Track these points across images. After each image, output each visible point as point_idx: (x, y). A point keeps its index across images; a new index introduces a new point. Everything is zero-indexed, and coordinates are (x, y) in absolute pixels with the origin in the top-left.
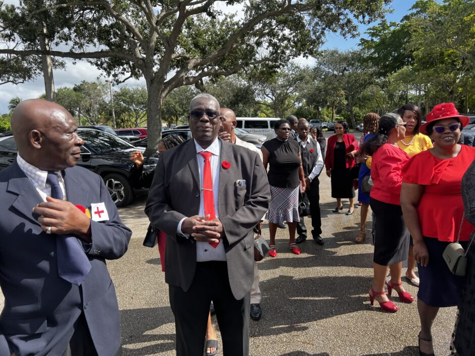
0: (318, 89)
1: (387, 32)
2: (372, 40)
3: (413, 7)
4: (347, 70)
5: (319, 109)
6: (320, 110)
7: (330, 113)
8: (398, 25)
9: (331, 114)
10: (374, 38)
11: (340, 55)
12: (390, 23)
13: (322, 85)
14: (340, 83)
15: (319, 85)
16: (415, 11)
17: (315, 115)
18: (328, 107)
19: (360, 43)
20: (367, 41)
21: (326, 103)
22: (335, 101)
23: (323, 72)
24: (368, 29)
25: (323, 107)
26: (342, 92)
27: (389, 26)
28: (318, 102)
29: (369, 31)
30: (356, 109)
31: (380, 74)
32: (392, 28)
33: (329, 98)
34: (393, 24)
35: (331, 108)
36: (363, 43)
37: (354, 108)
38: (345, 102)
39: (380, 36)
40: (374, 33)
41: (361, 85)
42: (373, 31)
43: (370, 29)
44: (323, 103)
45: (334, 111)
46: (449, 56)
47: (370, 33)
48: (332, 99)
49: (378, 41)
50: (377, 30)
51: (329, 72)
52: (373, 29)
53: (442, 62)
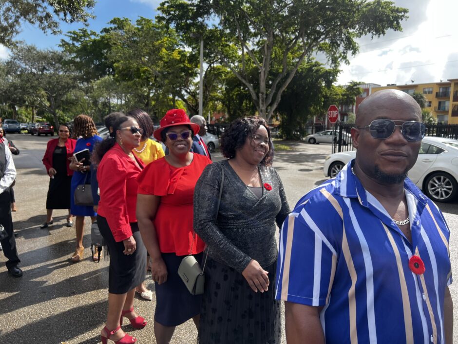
0: (13, 85)
1: (87, 39)
2: (73, 44)
3: (111, 22)
4: (47, 70)
5: (15, 108)
6: (17, 109)
7: (29, 114)
8: (98, 35)
9: (31, 115)
10: (75, 43)
11: (38, 52)
12: (91, 31)
13: (18, 81)
14: (40, 83)
15: (14, 81)
16: (113, 26)
17: (10, 115)
18: (27, 107)
19: (61, 44)
20: (68, 44)
21: (25, 101)
22: (35, 100)
23: (19, 67)
24: (69, 32)
25: (20, 106)
26: (43, 92)
27: (89, 34)
28: (14, 100)
29: (69, 34)
30: (59, 112)
32: (93, 37)
33: (28, 97)
34: (94, 33)
35: (31, 108)
36: (63, 45)
37: (57, 111)
38: (48, 104)
39: (81, 42)
40: (74, 37)
41: (64, 88)
42: (73, 36)
43: (71, 33)
44: (21, 102)
45: (35, 112)
47: (71, 36)
48: (31, 98)
49: (79, 46)
50: (77, 35)
51: (25, 68)
52: (74, 33)
53: (139, 77)
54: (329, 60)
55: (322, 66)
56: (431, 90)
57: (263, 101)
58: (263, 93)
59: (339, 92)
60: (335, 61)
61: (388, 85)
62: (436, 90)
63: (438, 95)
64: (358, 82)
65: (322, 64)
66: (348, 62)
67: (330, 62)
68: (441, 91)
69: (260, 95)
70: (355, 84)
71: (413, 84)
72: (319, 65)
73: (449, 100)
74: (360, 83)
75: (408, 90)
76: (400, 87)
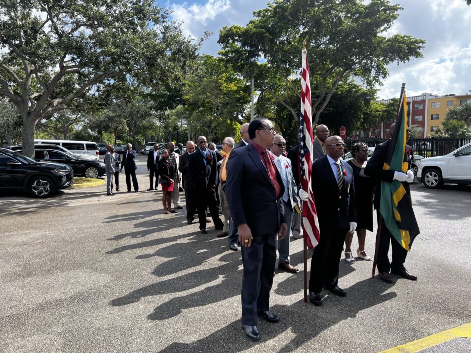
14: (123, 112)
31: (157, 109)
33: (112, 124)
38: (128, 129)
46: (208, 103)
48: (115, 125)
53: (204, 106)
54: (364, 83)
55: (360, 88)
59: (379, 108)
61: (447, 95)
66: (381, 84)
67: (366, 84)
75: (466, 100)
76: (458, 97)
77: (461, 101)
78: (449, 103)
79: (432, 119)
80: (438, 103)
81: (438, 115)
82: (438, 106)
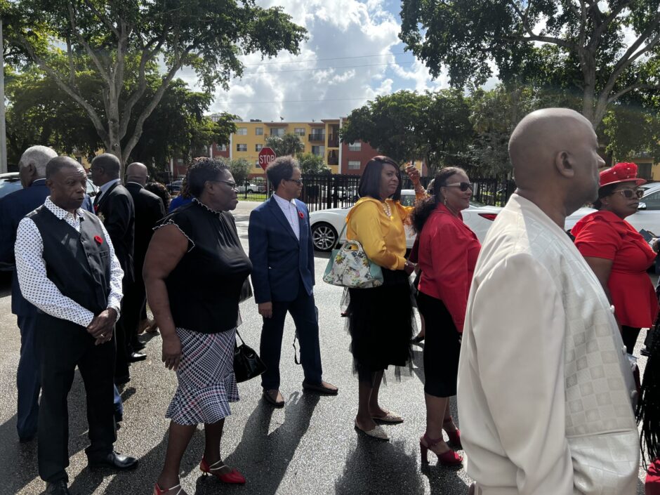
54: (200, 80)
55: (186, 87)
56: (303, 131)
57: (115, 132)
58: (114, 121)
59: (210, 125)
60: (208, 82)
61: (252, 121)
62: (308, 131)
63: (310, 138)
64: (233, 115)
65: (187, 84)
66: (226, 87)
67: (202, 83)
68: (314, 133)
69: (110, 123)
70: (229, 117)
71: (283, 121)
72: (184, 85)
73: (324, 145)
74: (235, 116)
75: (277, 129)
76: (268, 125)
77: (271, 130)
78: (258, 130)
79: (238, 150)
80: (245, 130)
81: (245, 145)
82: (245, 134)
